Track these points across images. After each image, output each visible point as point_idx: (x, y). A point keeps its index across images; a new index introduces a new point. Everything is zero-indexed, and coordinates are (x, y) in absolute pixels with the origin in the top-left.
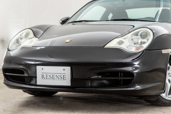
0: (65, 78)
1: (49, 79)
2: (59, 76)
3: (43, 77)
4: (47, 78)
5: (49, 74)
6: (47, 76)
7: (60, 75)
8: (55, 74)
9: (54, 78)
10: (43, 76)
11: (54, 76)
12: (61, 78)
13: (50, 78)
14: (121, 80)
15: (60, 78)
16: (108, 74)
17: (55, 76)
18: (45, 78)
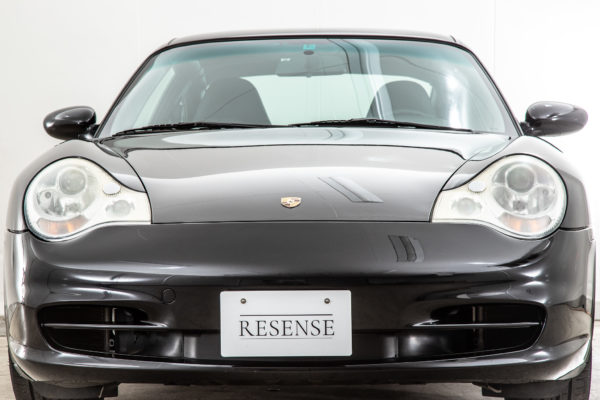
0: (329, 331)
1: (268, 336)
2: (309, 324)
3: (244, 328)
4: (262, 332)
5: (269, 320)
6: (262, 325)
7: (310, 319)
8: (294, 319)
9: (288, 332)
10: (245, 325)
11: (287, 324)
12: (315, 332)
13: (274, 332)
14: (477, 329)
15: (310, 329)
16: (455, 312)
17: (294, 323)
18: (255, 332)
